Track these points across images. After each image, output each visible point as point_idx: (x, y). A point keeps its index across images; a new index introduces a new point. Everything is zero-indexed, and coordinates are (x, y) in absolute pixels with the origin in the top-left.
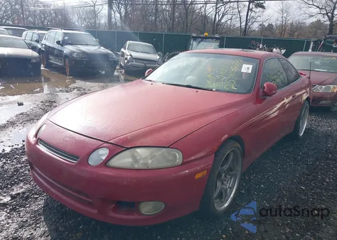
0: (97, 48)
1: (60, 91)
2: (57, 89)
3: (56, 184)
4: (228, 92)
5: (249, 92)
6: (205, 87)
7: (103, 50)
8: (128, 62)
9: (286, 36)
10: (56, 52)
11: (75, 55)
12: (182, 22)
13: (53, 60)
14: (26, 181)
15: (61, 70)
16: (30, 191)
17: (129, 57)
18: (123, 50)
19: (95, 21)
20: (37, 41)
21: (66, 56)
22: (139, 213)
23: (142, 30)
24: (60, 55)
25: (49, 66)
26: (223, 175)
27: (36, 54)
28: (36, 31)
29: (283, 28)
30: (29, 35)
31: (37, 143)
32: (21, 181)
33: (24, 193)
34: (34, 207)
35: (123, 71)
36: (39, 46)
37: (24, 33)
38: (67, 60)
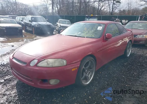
0: (46, 22)
1: (30, 40)
2: (28, 40)
3: (20, 74)
4: (91, 38)
5: (99, 37)
6: (82, 36)
7: (48, 23)
8: (59, 28)
9: (131, 15)
10: (29, 25)
11: (36, 26)
12: (84, 10)
13: (28, 28)
14: (10, 75)
15: (31, 32)
16: (12, 78)
17: (59, 26)
18: (57, 23)
19: (47, 12)
20: (22, 21)
21: (33, 26)
22: (49, 84)
23: (66, 15)
24: (30, 26)
25: (26, 31)
26: (86, 70)
27: (20, 26)
28: (21, 17)
29: (129, 11)
30: (18, 18)
31: (13, 59)
32: (9, 74)
33: (9, 79)
34: (13, 84)
35: (57, 32)
36: (23, 23)
37: (17, 18)
38: (33, 28)
